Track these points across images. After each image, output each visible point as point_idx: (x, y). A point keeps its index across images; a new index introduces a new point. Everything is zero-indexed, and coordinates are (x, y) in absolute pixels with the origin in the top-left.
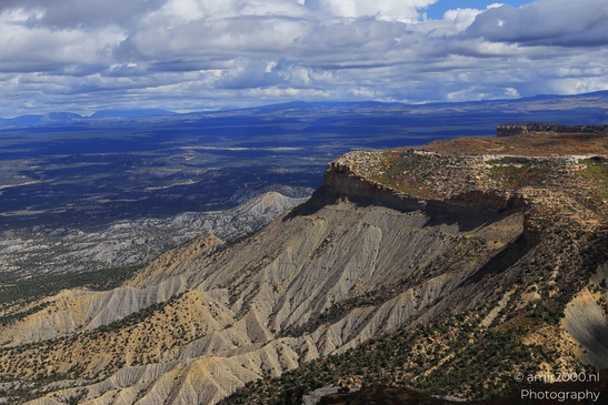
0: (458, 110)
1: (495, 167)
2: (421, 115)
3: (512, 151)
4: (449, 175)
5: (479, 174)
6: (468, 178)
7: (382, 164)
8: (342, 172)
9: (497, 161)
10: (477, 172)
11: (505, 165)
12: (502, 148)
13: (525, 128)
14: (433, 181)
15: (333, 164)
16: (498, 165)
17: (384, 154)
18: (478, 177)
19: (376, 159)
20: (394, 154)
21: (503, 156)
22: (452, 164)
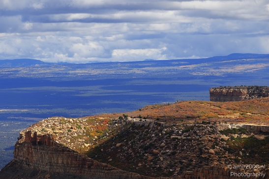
0: (137, 71)
1: (232, 138)
2: (91, 76)
3: (251, 119)
4: (175, 148)
5: (213, 147)
6: (201, 152)
7: (88, 134)
8: (40, 143)
9: (234, 131)
10: (210, 144)
11: (244, 136)
12: (237, 115)
13: (245, 91)
14: (155, 155)
15: (28, 134)
16: (236, 136)
17: (89, 122)
18: (212, 151)
19: (79, 127)
20: (102, 121)
21: (241, 125)
22: (178, 134)
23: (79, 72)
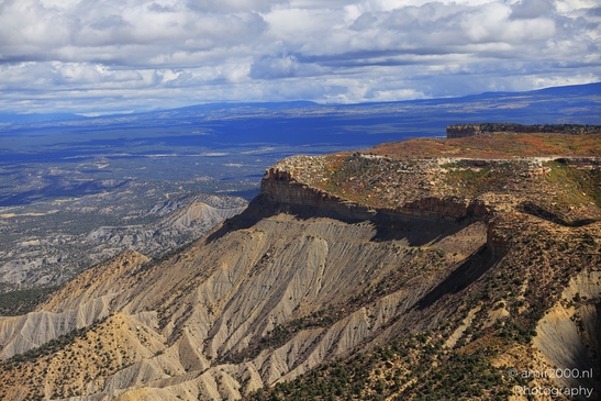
1: (451, 171)
3: (469, 154)
4: (400, 181)
5: (434, 180)
6: (422, 183)
7: (326, 169)
8: (282, 179)
9: (453, 165)
10: (431, 177)
11: (462, 169)
12: (458, 150)
13: (478, 128)
14: (383, 187)
15: (272, 170)
16: (454, 169)
17: (327, 159)
18: (432, 183)
19: (319, 164)
20: (339, 158)
21: (459, 159)
22: (403, 169)
23: (352, 111)
